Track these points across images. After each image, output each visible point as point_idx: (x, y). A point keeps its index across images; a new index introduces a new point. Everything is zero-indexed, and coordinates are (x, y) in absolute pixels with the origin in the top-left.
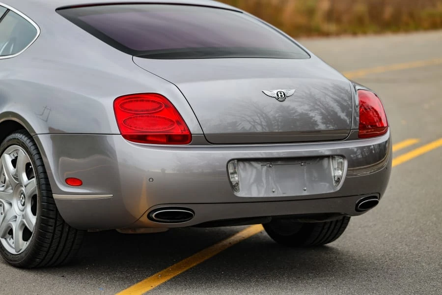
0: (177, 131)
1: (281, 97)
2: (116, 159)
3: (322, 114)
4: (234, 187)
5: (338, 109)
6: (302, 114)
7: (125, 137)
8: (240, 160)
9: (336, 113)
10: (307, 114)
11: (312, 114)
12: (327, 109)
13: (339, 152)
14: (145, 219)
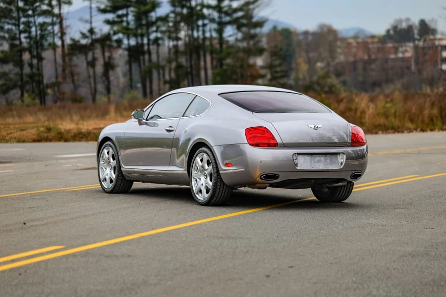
0: (272, 142)
1: (316, 128)
2: (246, 156)
3: (338, 138)
4: (296, 165)
5: (345, 137)
6: (328, 137)
7: (250, 144)
8: (299, 154)
9: (344, 138)
10: (331, 138)
11: (333, 138)
12: (340, 136)
13: (343, 152)
14: (259, 179)
